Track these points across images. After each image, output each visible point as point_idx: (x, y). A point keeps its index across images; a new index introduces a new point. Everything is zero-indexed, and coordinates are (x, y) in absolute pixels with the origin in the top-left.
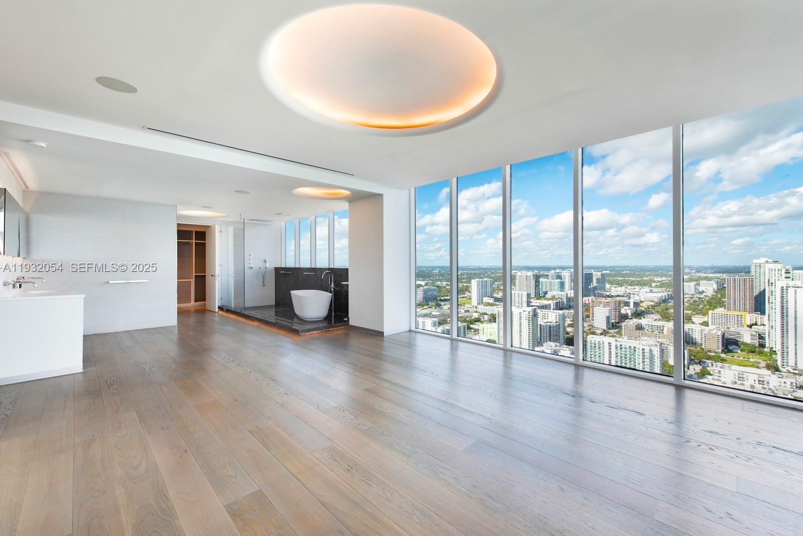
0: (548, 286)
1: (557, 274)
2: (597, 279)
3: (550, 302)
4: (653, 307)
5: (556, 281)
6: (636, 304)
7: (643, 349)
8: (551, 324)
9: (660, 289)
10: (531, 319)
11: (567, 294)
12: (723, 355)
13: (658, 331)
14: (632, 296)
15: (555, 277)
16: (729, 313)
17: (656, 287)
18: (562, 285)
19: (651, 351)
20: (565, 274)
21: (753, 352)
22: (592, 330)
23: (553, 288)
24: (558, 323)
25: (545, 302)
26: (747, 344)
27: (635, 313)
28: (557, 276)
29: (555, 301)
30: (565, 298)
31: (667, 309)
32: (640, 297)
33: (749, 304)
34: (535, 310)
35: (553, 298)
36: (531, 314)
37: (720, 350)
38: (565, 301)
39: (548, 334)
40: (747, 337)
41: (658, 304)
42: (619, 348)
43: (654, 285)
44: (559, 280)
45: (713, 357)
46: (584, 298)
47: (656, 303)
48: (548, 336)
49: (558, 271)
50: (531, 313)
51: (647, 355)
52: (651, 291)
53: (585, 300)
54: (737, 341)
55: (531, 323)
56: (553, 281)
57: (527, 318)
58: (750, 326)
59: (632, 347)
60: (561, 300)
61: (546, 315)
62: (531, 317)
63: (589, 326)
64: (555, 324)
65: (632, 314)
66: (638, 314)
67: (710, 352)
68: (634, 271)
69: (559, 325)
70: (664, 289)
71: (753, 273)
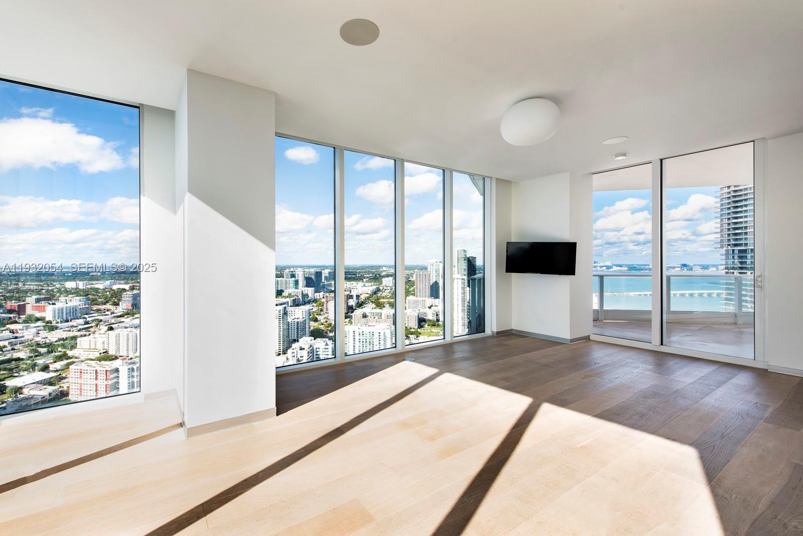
0: (284, 285)
1: (291, 273)
2: (325, 277)
3: (288, 300)
4: (368, 298)
5: (291, 279)
6: (358, 297)
7: (379, 333)
8: (298, 320)
9: (370, 284)
10: (281, 317)
11: (302, 291)
12: (419, 330)
13: (378, 317)
14: (352, 290)
15: (289, 276)
16: (417, 299)
17: (367, 282)
18: (297, 282)
19: (384, 333)
20: (298, 273)
21: (434, 326)
22: (328, 322)
23: (288, 286)
24: (304, 319)
25: (283, 300)
26: (430, 321)
27: (357, 304)
28: (291, 275)
29: (292, 299)
30: (301, 295)
31: (378, 299)
32: (358, 291)
33: (428, 292)
34: (285, 308)
35: (290, 296)
36: (281, 313)
37: (417, 327)
38: (301, 298)
39: (296, 330)
40: (430, 316)
41: (371, 296)
42: (361, 334)
43: (365, 280)
44: (293, 279)
45: (414, 332)
46: (316, 294)
47: (370, 295)
48: (295, 332)
49: (292, 270)
50: (281, 311)
51: (382, 337)
52: (364, 286)
53: (317, 296)
54: (425, 319)
55: (281, 322)
56: (288, 280)
57: (278, 317)
58: (430, 308)
59: (371, 333)
60: (297, 298)
61: (293, 312)
62: (281, 315)
63: (324, 318)
64: (302, 320)
65: (356, 305)
66: (360, 305)
67: (411, 329)
68: (348, 269)
69: (305, 320)
70: (373, 283)
71: (429, 270)
